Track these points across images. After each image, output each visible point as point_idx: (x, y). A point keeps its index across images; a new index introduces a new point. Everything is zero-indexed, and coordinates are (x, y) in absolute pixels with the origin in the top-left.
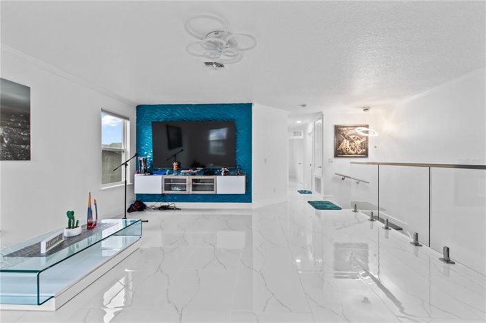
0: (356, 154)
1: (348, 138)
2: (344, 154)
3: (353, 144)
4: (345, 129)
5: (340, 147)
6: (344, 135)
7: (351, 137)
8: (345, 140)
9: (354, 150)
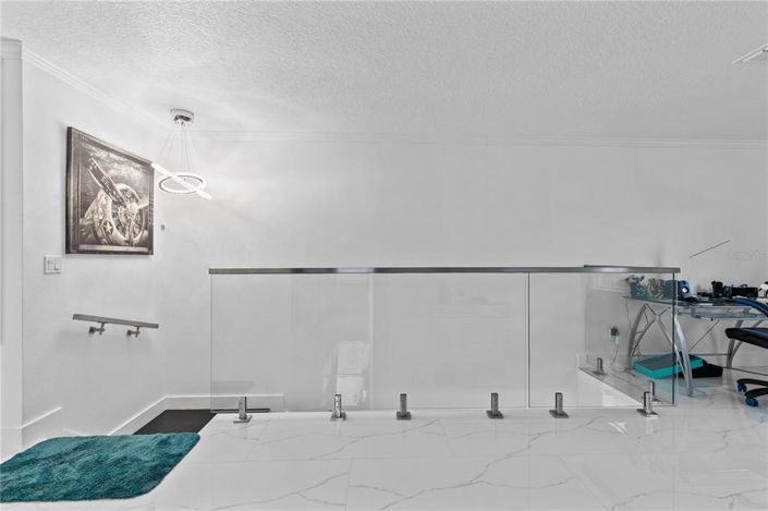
0: (129, 243)
1: (110, 189)
2: (98, 241)
3: (121, 210)
4: (103, 154)
5: (88, 214)
6: (98, 174)
7: (119, 187)
8: (102, 192)
9: (123, 232)
